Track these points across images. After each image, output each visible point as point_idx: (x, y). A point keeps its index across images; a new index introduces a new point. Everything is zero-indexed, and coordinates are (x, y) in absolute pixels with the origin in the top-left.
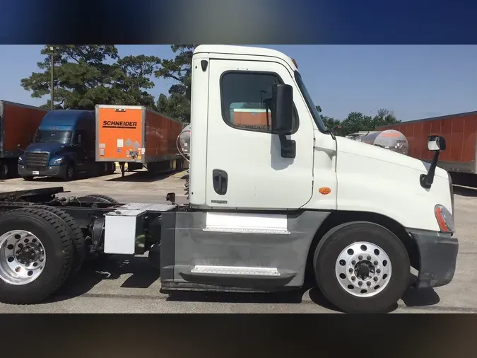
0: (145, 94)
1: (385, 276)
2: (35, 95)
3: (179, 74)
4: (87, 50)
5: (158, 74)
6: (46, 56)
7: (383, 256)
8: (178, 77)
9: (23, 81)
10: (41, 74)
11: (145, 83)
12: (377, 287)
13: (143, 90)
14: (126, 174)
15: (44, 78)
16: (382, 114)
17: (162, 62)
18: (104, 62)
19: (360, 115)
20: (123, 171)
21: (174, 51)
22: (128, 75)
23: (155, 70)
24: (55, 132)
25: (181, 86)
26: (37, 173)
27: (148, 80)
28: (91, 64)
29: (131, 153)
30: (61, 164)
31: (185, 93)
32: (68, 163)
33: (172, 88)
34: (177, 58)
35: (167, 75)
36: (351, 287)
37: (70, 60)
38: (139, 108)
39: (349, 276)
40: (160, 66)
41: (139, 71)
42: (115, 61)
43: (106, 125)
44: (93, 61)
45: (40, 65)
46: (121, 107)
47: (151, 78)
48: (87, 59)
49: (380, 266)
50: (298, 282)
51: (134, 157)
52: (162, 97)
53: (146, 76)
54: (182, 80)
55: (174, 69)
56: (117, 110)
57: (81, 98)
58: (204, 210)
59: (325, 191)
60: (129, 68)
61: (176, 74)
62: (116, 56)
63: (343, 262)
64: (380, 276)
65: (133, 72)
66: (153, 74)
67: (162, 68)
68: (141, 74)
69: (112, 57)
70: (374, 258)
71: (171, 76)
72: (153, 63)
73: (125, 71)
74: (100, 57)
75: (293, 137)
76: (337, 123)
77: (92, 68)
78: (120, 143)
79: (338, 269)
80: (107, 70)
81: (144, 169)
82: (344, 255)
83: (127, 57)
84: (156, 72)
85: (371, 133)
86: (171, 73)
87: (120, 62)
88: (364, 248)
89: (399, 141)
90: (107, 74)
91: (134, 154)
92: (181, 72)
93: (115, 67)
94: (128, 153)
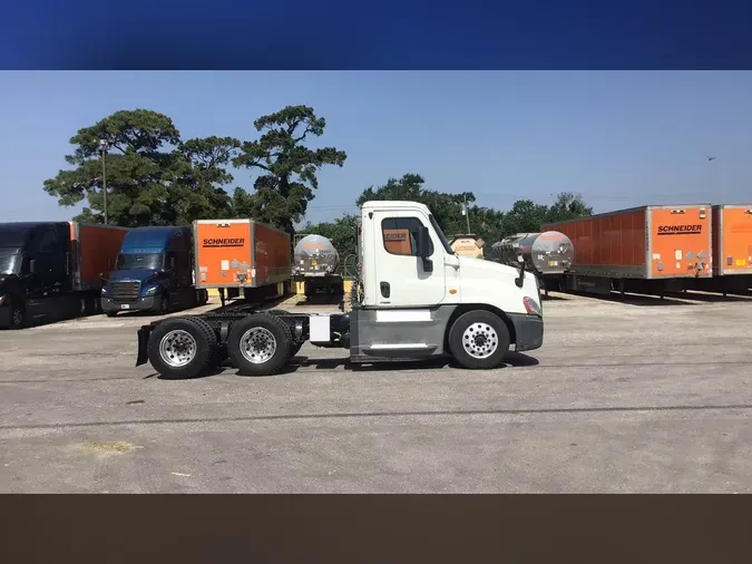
0: (220, 191)
1: (494, 344)
2: (66, 202)
3: (268, 161)
4: (136, 135)
5: (237, 162)
6: (78, 146)
7: (492, 331)
8: (266, 165)
9: (46, 183)
10: (73, 173)
11: (218, 175)
12: (489, 351)
13: (216, 185)
14: (227, 303)
15: (78, 177)
16: (564, 199)
17: (242, 145)
18: (160, 150)
19: (529, 203)
20: (223, 299)
21: (259, 129)
22: (193, 166)
23: (232, 156)
24: (142, 256)
25: (271, 178)
26: (127, 306)
27: (224, 171)
28: (143, 154)
29: (238, 277)
30: (155, 295)
31: (277, 187)
32: (162, 293)
33: (258, 181)
34: (264, 138)
35: (250, 164)
36: (473, 352)
37: (113, 151)
38: (247, 221)
39: (471, 345)
40: (238, 150)
41: (209, 159)
42: (175, 148)
43: (207, 244)
44: (143, 149)
45: (69, 158)
46: (223, 222)
47: (229, 168)
48: (137, 147)
49: (490, 337)
50: (439, 351)
51: (242, 281)
52: (239, 192)
53: (220, 166)
54: (272, 169)
55: (261, 154)
56: (220, 225)
57: (133, 203)
58: (376, 309)
59: (453, 292)
60: (195, 156)
61: (263, 161)
62: (177, 140)
63: (467, 337)
64: (490, 344)
65: (200, 161)
66: (231, 163)
67: (243, 153)
68: (212, 163)
69: (172, 142)
70: (486, 332)
71: (256, 164)
72: (229, 147)
73: (189, 161)
74: (154, 143)
75: (431, 258)
76: (500, 216)
77: (146, 160)
78: (225, 265)
79: (464, 342)
80: (165, 160)
81: (242, 297)
82: (467, 332)
83: (191, 141)
84: (234, 160)
85: (531, 235)
86: (256, 160)
87: (182, 148)
88: (480, 327)
89: (562, 245)
90: (166, 166)
91: (243, 278)
92: (271, 158)
93: (174, 156)
94: (235, 277)
